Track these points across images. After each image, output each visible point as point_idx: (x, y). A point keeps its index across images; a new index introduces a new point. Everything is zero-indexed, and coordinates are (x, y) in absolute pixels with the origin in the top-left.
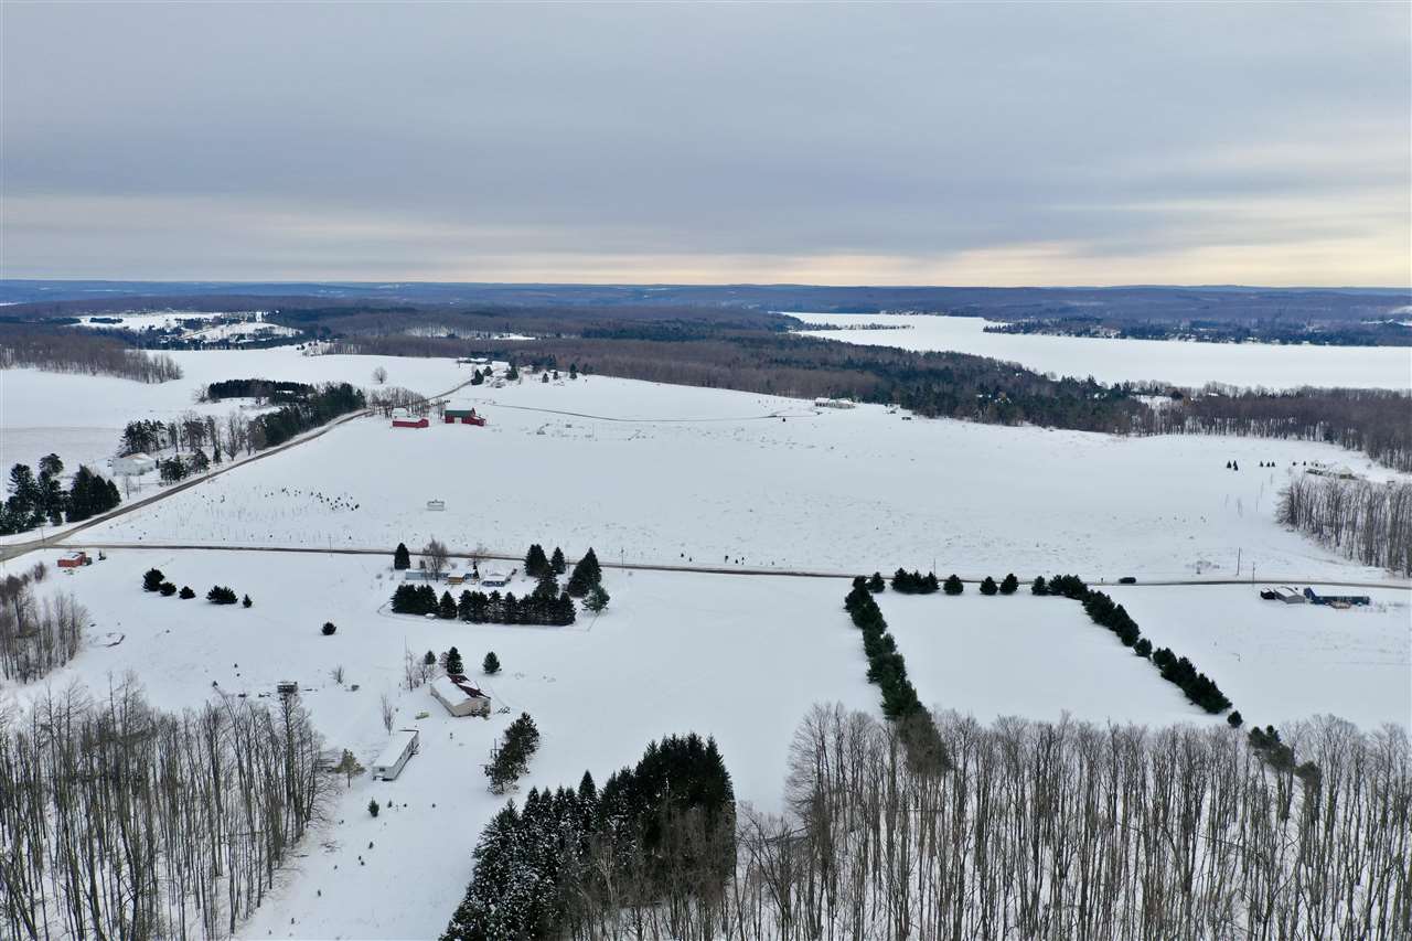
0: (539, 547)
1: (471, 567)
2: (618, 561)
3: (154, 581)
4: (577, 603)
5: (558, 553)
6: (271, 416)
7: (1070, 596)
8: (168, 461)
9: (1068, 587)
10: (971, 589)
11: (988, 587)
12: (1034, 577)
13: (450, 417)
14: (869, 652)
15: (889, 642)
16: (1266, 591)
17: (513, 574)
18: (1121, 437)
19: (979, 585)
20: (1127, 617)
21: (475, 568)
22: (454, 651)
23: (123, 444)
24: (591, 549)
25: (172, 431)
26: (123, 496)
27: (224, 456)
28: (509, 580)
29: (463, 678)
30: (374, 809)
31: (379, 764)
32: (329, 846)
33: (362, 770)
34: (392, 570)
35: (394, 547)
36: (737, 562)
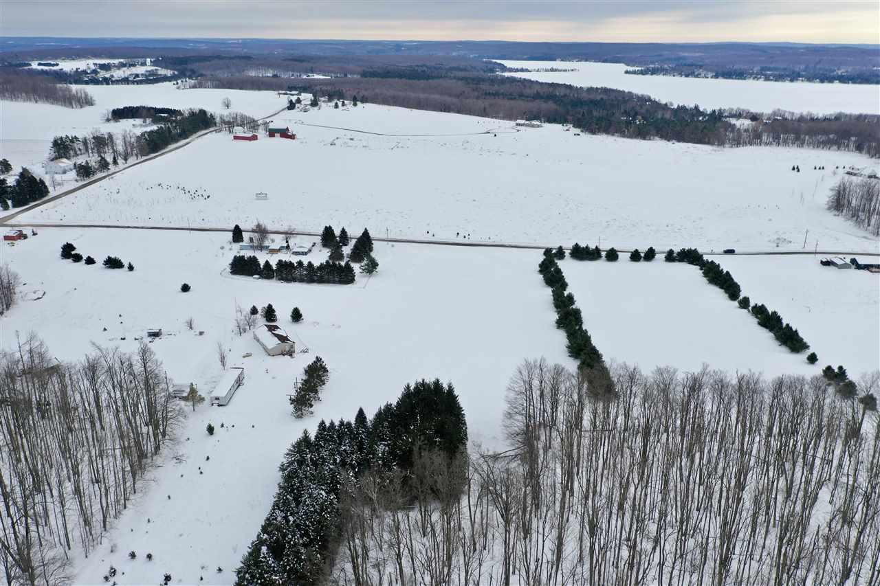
0: (330, 227)
1: (285, 241)
2: (384, 237)
3: (68, 252)
4: (356, 267)
5: (343, 232)
6: (152, 132)
7: (692, 263)
8: (80, 164)
9: (690, 257)
10: (624, 257)
11: (635, 256)
12: (668, 249)
13: (272, 133)
14: (557, 306)
15: (571, 299)
16: (824, 260)
17: (313, 246)
18: (719, 148)
19: (629, 254)
20: (732, 279)
21: (287, 242)
22: (270, 307)
23: (52, 152)
24: (366, 229)
25: (85, 142)
26: (50, 189)
27: (120, 161)
28: (310, 251)
29: (277, 327)
30: (211, 430)
31: (215, 394)
32: (178, 459)
33: (203, 399)
34: (231, 243)
35: (233, 227)
36: (465, 237)
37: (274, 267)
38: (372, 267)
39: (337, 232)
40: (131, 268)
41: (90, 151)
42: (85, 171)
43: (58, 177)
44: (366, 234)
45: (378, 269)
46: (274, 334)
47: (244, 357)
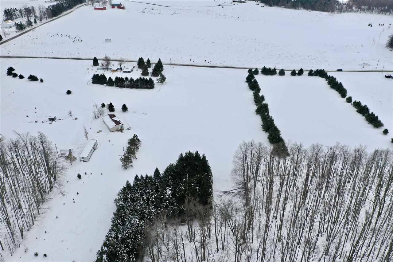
0: (142, 58)
5: (148, 60)
6: (53, 6)
7: (321, 76)
9: (321, 73)
10: (288, 74)
11: (293, 73)
12: (309, 69)
13: (113, 6)
14: (256, 102)
15: (263, 98)
16: (387, 75)
17: (133, 68)
19: (291, 72)
21: (120, 66)
22: (111, 104)
23: (4, 17)
24: (160, 59)
25: (20, 11)
26: (3, 37)
27: (38, 21)
28: (132, 70)
29: (114, 116)
30: (79, 177)
31: (82, 156)
32: (62, 194)
33: (75, 159)
34: (92, 66)
35: (93, 58)
36: (209, 62)
37: (114, 80)
38: (163, 79)
39: (145, 60)
40: (42, 81)
41: (23, 16)
42: (20, 27)
43: (7, 30)
44: (160, 62)
45: (166, 80)
46: (113, 120)
47: (98, 132)
